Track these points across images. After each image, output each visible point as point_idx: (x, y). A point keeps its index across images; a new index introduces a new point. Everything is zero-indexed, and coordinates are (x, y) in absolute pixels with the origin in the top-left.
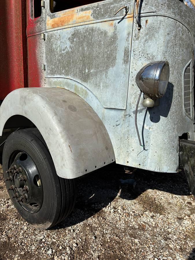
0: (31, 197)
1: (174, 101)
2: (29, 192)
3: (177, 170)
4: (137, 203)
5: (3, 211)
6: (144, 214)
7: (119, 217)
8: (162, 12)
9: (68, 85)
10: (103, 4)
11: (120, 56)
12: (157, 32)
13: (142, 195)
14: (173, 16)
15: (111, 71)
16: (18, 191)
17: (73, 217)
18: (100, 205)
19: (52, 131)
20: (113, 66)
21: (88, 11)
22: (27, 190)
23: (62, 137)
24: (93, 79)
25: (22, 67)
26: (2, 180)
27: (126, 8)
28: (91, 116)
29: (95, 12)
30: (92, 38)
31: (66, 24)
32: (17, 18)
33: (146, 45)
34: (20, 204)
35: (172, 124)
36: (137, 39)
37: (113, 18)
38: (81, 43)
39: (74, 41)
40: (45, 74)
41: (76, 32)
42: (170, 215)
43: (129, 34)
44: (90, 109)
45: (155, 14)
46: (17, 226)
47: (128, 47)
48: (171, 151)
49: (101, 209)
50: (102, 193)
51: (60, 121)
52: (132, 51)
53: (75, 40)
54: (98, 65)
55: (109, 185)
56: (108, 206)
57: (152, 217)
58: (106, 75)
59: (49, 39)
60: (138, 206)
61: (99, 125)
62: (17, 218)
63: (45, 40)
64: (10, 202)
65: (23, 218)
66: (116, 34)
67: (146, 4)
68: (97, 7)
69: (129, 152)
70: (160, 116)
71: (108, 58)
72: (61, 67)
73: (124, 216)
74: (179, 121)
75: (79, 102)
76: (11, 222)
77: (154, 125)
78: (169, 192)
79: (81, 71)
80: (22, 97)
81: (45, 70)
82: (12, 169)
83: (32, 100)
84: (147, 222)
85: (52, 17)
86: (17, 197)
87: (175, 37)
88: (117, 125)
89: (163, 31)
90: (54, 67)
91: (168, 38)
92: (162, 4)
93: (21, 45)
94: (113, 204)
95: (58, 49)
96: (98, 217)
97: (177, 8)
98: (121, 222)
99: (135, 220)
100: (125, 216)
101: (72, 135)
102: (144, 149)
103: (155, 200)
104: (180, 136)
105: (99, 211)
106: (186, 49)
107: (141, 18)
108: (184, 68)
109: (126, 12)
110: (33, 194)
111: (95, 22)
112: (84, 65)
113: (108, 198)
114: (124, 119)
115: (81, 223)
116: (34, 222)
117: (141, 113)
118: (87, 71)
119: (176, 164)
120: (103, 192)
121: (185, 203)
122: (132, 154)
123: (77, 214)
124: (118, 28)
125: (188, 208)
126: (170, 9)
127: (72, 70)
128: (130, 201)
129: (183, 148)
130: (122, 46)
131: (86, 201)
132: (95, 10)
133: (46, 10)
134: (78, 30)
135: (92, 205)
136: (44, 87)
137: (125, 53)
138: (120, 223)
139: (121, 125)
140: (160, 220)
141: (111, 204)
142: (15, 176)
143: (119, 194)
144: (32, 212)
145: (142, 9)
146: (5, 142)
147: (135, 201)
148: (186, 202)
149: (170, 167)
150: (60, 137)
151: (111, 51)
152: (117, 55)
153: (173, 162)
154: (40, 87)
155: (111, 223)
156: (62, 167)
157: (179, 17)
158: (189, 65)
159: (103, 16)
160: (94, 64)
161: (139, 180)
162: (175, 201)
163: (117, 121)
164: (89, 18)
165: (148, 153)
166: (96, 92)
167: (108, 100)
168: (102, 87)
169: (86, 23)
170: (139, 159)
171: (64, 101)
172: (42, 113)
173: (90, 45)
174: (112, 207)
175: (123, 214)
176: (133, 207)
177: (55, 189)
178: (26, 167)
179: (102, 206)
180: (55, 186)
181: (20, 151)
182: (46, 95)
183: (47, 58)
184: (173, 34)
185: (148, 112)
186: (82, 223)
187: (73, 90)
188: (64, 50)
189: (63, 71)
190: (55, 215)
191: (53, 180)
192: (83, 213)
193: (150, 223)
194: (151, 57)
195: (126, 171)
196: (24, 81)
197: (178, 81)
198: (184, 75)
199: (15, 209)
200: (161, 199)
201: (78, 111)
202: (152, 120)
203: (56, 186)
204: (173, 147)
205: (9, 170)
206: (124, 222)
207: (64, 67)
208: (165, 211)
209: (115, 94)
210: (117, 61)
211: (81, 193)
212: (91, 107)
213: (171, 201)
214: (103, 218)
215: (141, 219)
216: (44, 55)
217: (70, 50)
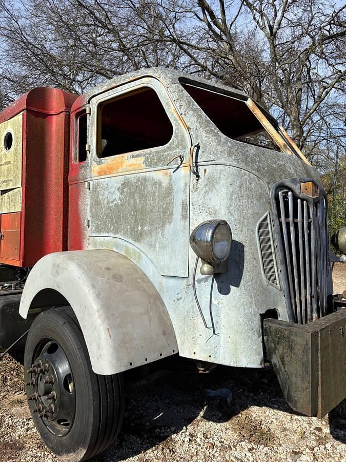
0: (60, 408)
1: (248, 266)
2: (56, 401)
3: (261, 364)
4: (230, 429)
5: (19, 436)
6: (238, 445)
7: (197, 449)
8: (222, 161)
9: (117, 246)
10: (156, 151)
11: (177, 210)
12: (218, 183)
13: (240, 415)
14: (236, 164)
15: (169, 228)
16: (42, 402)
17: (124, 447)
18: (169, 430)
19: (88, 310)
20: (170, 223)
21: (140, 158)
22: (53, 397)
23: (100, 316)
24: (148, 239)
25: (61, 222)
26: (22, 390)
27: (180, 157)
28: (143, 287)
29: (147, 159)
30: (144, 189)
31: (115, 172)
32: (58, 161)
33: (206, 197)
34: (45, 424)
35: (247, 296)
36: (196, 190)
37: (168, 167)
38: (132, 195)
39: (123, 191)
40: (88, 232)
41: (126, 181)
42: (280, 448)
43: (186, 185)
44: (144, 277)
45: (213, 163)
46: (37, 459)
47: (186, 199)
48: (249, 335)
49: (169, 437)
50: (175, 411)
51: (98, 296)
52: (191, 205)
53: (125, 190)
54: (153, 221)
55: (189, 399)
56: (182, 431)
57: (250, 450)
58: (162, 233)
59: (95, 188)
60: (230, 432)
61: (156, 300)
62: (39, 447)
63: (89, 189)
64: (31, 423)
65: (48, 447)
66: (171, 185)
67: (203, 152)
68: (150, 154)
69: (196, 339)
70: (231, 286)
71: (164, 212)
72: (108, 224)
73: (204, 448)
74: (259, 293)
75: (129, 268)
76: (30, 453)
77: (224, 298)
78: (287, 412)
79: (133, 229)
80: (54, 265)
81: (89, 226)
82: (36, 367)
83: (66, 269)
84: (240, 458)
85: (99, 163)
86: (40, 411)
87: (241, 187)
88: (178, 300)
89: (224, 181)
90: (100, 223)
91: (231, 189)
92: (221, 152)
93: (61, 194)
94: (190, 428)
95: (106, 201)
96: (163, 448)
97: (240, 153)
98: (198, 456)
99: (222, 454)
100: (207, 448)
101: (113, 315)
102: (214, 333)
103: (260, 424)
104: (261, 313)
105: (165, 440)
106: (257, 200)
107: (199, 167)
108: (257, 223)
109: (182, 161)
110: (61, 405)
111: (147, 170)
112: (136, 221)
113: (183, 420)
114: (187, 290)
115: (134, 457)
116: (62, 452)
117: (207, 282)
118: (140, 228)
119: (259, 355)
120: (178, 410)
121: (311, 429)
122: (199, 341)
123: (130, 443)
124: (173, 178)
125: (314, 438)
126: (231, 156)
127: (122, 228)
128: (219, 425)
129: (267, 331)
130: (179, 198)
131: (148, 424)
132: (147, 157)
133: (92, 154)
134: (128, 180)
135: (156, 429)
136: (87, 249)
137: (183, 207)
138: (196, 458)
139: (183, 299)
140: (263, 454)
141: (187, 429)
142: (39, 378)
143: (202, 414)
144: (60, 435)
145: (198, 158)
146: (28, 333)
147: (226, 424)
148: (314, 427)
149: (250, 358)
150: (97, 317)
151: (167, 204)
152: (174, 209)
153: (254, 351)
154: (81, 249)
155: (182, 458)
156: (98, 358)
157: (244, 164)
158: (266, 219)
159: (156, 164)
160: (148, 220)
161: (241, 392)
162: (295, 425)
163: (178, 294)
164: (141, 166)
165: (220, 339)
166: (151, 255)
167: (165, 265)
168: (158, 249)
169: (137, 171)
170: (209, 348)
171: (108, 269)
172: (77, 285)
173: (143, 196)
174: (188, 433)
175: (204, 445)
176: (223, 435)
177: (91, 393)
178: (55, 362)
179: (172, 432)
180: (91, 388)
181: (50, 340)
182: (84, 262)
183: (91, 211)
184: (238, 184)
185: (215, 281)
186: (136, 457)
187: (123, 253)
188: (112, 202)
189: (111, 229)
190: (90, 435)
191: (89, 380)
192: (139, 442)
193: (245, 459)
194: (213, 212)
195: (200, 369)
196: (63, 239)
197: (250, 240)
198: (258, 232)
199: (38, 433)
200: (272, 421)
201: (124, 281)
202: (220, 292)
203: (93, 389)
204: (253, 329)
205: (32, 369)
206: (203, 457)
207: (112, 224)
208: (275, 442)
209: (173, 258)
210: (174, 216)
211: (141, 412)
212: (145, 275)
213: (287, 426)
214: (170, 451)
215: (232, 454)
216: (88, 208)
217: (119, 202)
